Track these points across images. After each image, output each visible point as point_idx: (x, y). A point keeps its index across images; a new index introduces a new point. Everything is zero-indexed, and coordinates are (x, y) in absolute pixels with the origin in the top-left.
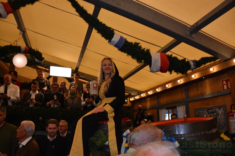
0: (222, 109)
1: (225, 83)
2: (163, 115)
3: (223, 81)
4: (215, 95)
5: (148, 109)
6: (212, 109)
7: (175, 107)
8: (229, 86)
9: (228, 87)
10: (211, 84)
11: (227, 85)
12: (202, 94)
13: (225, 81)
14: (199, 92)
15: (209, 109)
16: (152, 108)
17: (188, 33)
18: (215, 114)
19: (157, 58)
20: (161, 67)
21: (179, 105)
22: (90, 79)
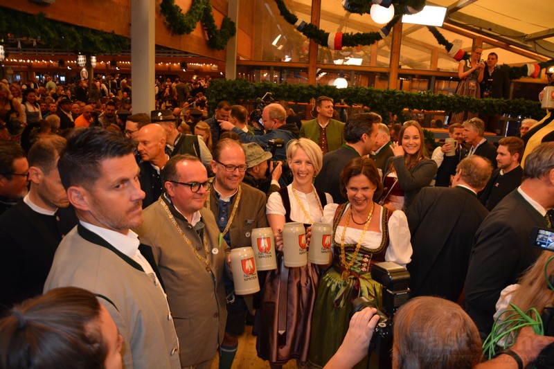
22: (476, 28)
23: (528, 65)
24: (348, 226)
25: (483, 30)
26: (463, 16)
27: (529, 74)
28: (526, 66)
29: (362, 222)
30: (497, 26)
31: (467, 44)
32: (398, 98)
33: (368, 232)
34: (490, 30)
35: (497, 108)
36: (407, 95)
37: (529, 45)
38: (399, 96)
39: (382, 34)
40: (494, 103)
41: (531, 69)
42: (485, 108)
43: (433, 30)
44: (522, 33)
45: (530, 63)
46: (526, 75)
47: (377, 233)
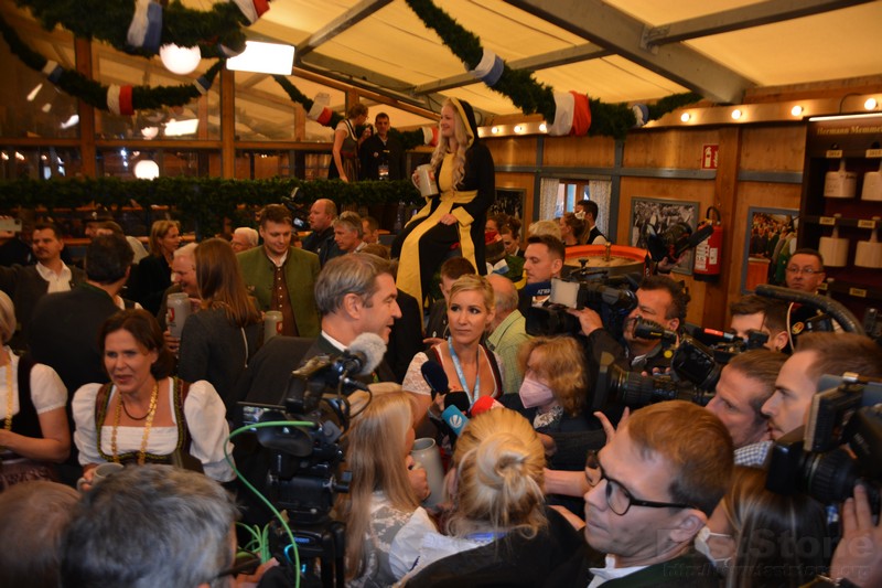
0: (690, 210)
1: (709, 152)
2: (550, 196)
3: (706, 147)
4: (684, 176)
5: (509, 170)
6: (671, 205)
7: (586, 182)
8: (715, 161)
9: (712, 163)
10: (680, 147)
11: (713, 158)
12: (656, 166)
13: (709, 149)
14: (650, 159)
15: (664, 205)
16: (519, 171)
17: (643, 44)
18: (676, 218)
19: (567, 110)
20: (573, 128)
21: (596, 180)
22: (344, 76)
23: (424, 129)
24: (119, 423)
25: (355, 79)
26: (322, 59)
27: (426, 141)
28: (421, 129)
29: (141, 415)
30: (374, 74)
31: (336, 100)
32: (225, 191)
33: (153, 429)
34: (364, 79)
35: (379, 195)
36: (240, 184)
37: (421, 101)
38: (226, 187)
39: (200, 88)
40: (373, 187)
41: (428, 134)
42: (361, 196)
43: (281, 79)
44: (408, 84)
45: (425, 126)
46: (423, 143)
47: (168, 428)
